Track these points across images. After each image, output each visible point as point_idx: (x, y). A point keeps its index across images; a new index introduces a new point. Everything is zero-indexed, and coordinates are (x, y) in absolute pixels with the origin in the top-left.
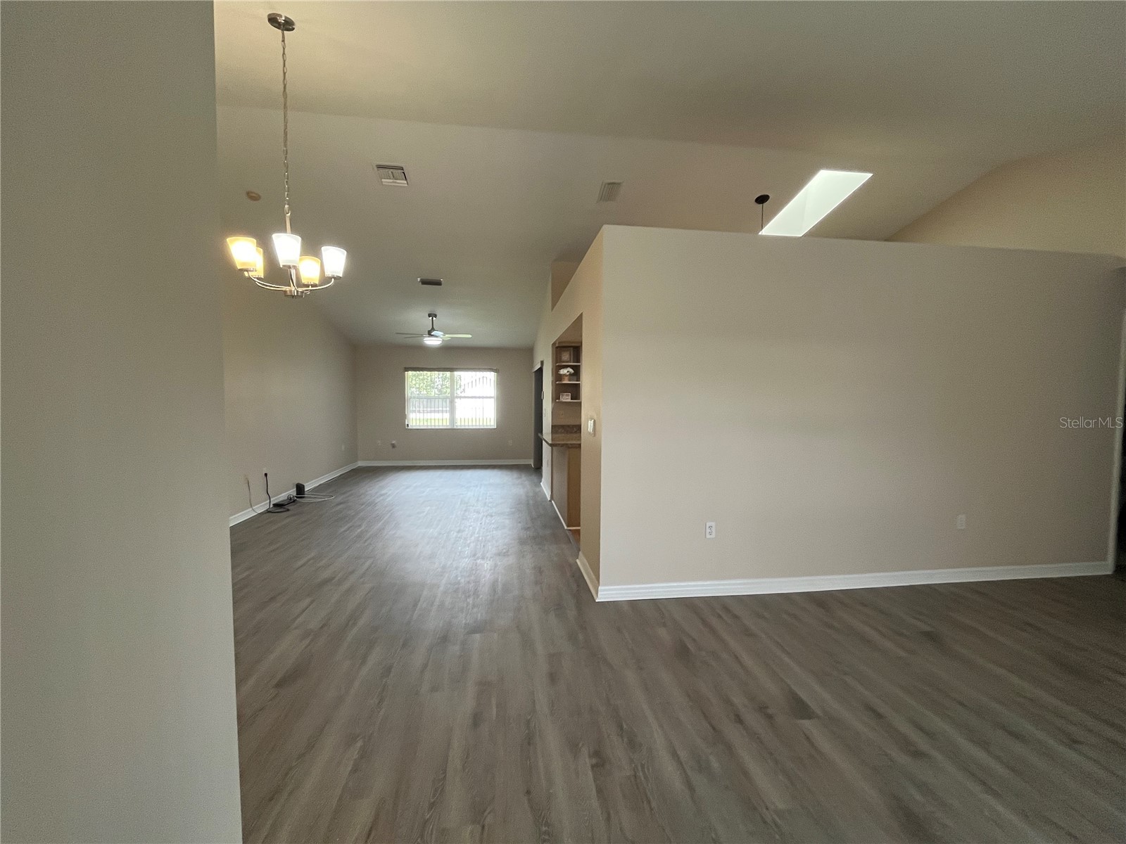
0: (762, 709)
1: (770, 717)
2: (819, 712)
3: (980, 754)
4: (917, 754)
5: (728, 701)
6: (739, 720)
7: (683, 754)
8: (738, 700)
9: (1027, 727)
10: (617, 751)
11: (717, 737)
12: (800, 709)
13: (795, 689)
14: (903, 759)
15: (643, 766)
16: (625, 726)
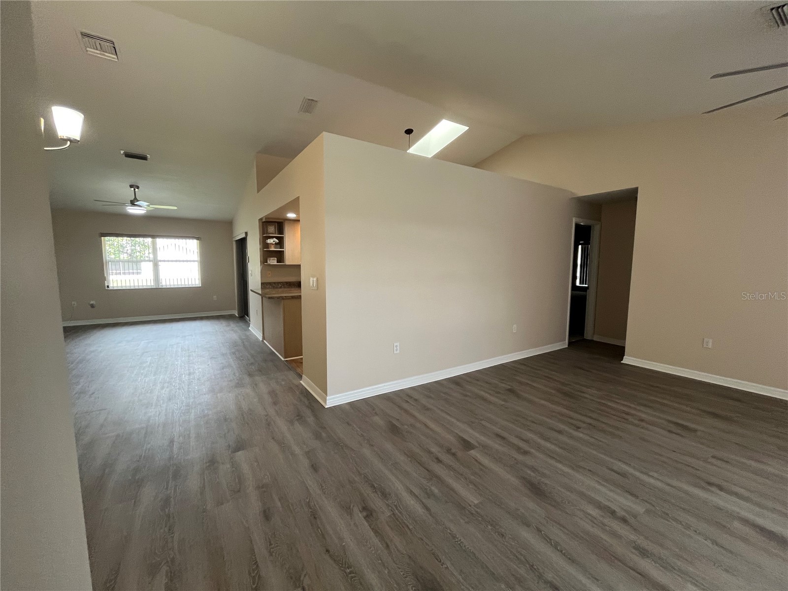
0: (449, 451)
1: (454, 454)
2: (476, 444)
3: (548, 445)
4: (525, 453)
5: (430, 452)
6: (439, 461)
7: (416, 491)
8: (435, 449)
9: (562, 427)
10: (377, 503)
11: (433, 476)
12: (467, 445)
13: (461, 434)
14: (520, 457)
15: (396, 506)
16: (376, 485)
